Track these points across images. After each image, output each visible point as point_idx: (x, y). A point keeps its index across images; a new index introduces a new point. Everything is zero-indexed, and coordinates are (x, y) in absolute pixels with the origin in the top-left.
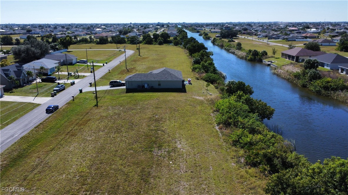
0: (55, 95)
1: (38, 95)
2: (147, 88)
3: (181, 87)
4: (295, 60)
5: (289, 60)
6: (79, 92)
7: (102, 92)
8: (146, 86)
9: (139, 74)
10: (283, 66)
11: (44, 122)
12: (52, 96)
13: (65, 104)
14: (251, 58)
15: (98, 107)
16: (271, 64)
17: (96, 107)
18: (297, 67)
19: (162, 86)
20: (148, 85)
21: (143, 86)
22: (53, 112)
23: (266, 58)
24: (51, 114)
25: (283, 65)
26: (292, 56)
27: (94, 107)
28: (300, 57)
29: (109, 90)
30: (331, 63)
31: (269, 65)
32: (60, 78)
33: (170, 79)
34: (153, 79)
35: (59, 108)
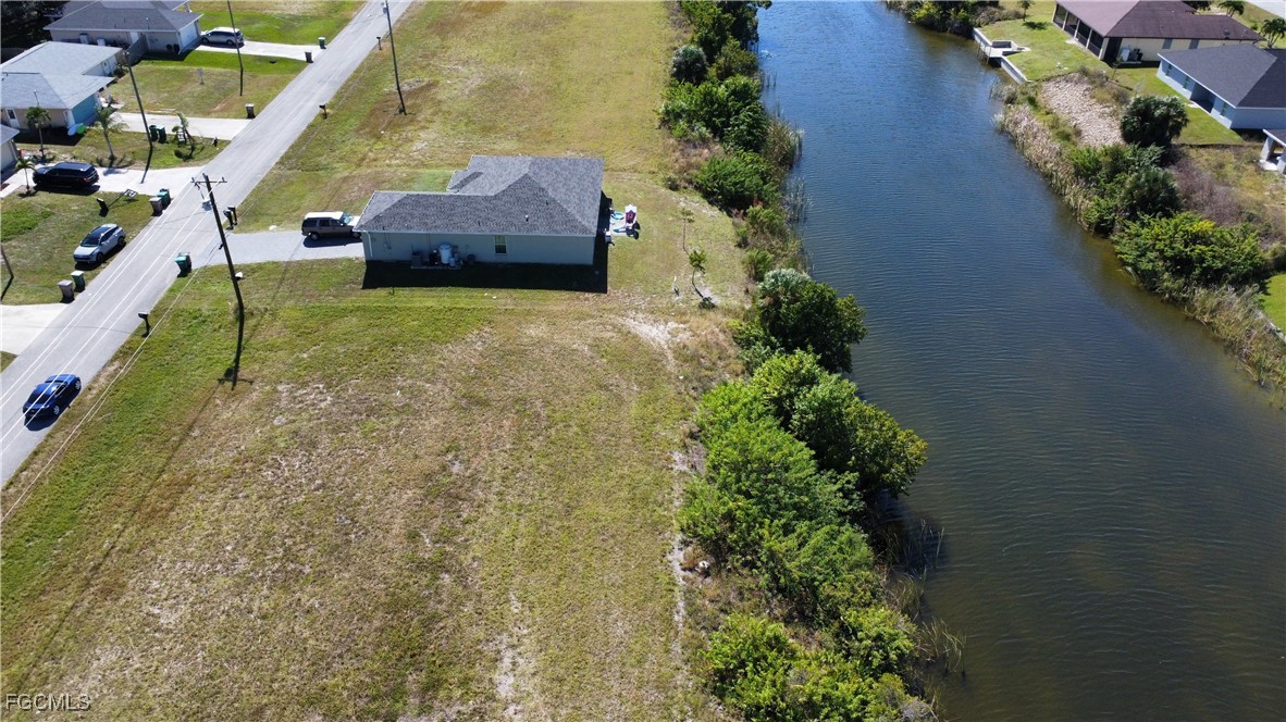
0: (80, 286)
1: (10, 283)
2: (448, 265)
3: (587, 257)
4: (1102, 51)
5: (1081, 46)
6: (178, 270)
7: (270, 272)
8: (445, 255)
9: (418, 201)
10: (1048, 80)
11: (12, 490)
12: (67, 298)
13: (109, 355)
14: (929, 16)
15: (239, 386)
16: (1004, 61)
17: (229, 384)
18: (1101, 101)
19: (514, 255)
20: (454, 250)
21: (435, 257)
22: (55, 417)
23: (992, 20)
24: (45, 431)
25: (1049, 75)
26: (1094, 32)
27: (220, 381)
28: (1125, 43)
29: (300, 264)
30: (1241, 104)
31: (995, 63)
32: (116, 155)
33: (541, 231)
34: (473, 231)
35: (84, 384)
